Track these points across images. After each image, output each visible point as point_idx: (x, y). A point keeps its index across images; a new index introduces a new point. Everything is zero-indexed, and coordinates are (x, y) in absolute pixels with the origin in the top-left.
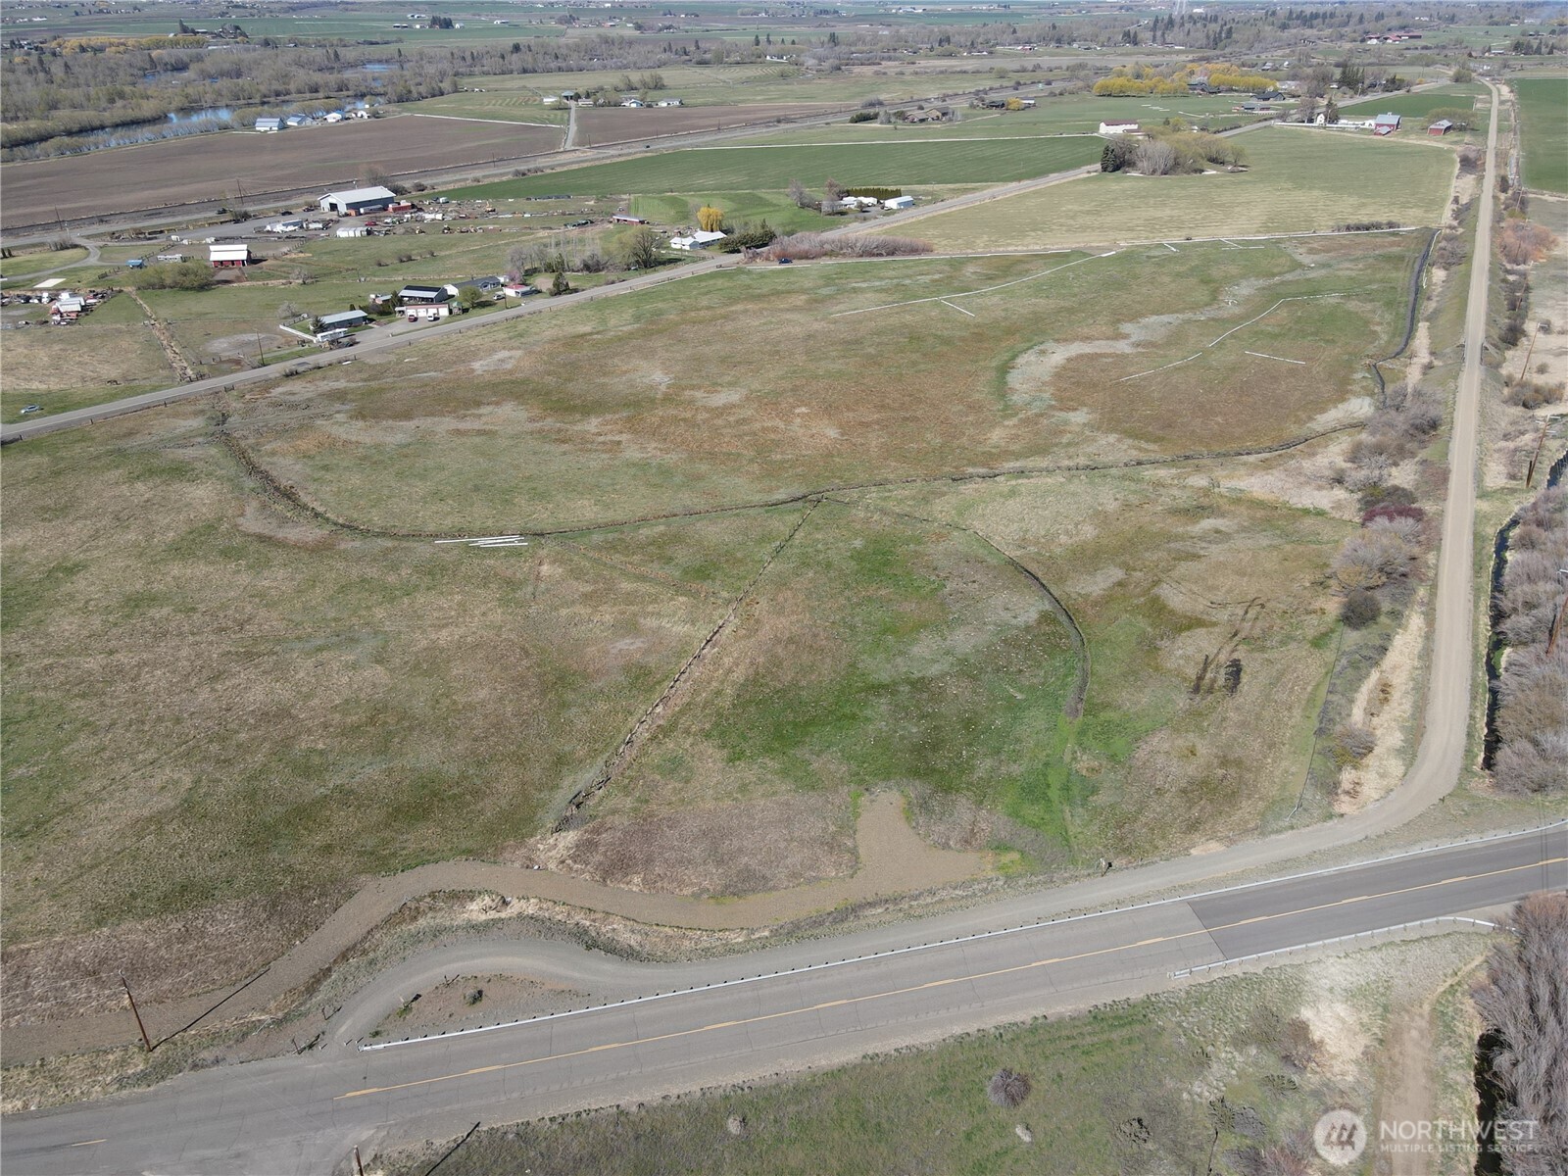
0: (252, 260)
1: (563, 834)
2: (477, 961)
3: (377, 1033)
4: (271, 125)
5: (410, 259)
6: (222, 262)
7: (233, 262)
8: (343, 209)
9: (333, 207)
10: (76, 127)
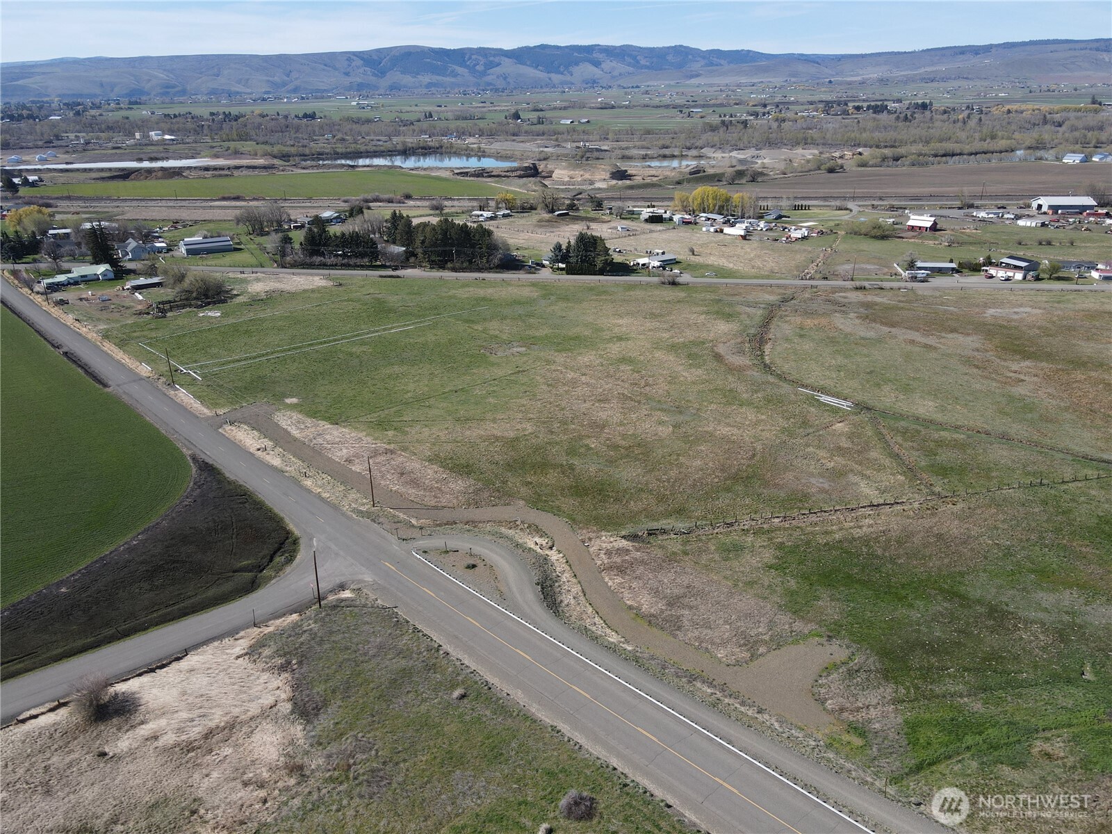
0: (934, 228)
1: (623, 541)
2: (495, 556)
3: (425, 552)
4: (1074, 158)
5: (1049, 243)
6: (913, 227)
7: (920, 228)
8: (1045, 209)
9: (1040, 207)
10: (942, 152)
